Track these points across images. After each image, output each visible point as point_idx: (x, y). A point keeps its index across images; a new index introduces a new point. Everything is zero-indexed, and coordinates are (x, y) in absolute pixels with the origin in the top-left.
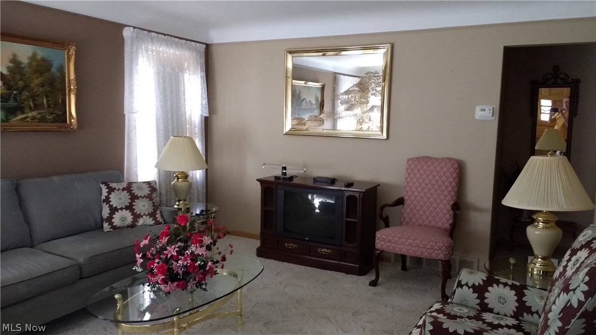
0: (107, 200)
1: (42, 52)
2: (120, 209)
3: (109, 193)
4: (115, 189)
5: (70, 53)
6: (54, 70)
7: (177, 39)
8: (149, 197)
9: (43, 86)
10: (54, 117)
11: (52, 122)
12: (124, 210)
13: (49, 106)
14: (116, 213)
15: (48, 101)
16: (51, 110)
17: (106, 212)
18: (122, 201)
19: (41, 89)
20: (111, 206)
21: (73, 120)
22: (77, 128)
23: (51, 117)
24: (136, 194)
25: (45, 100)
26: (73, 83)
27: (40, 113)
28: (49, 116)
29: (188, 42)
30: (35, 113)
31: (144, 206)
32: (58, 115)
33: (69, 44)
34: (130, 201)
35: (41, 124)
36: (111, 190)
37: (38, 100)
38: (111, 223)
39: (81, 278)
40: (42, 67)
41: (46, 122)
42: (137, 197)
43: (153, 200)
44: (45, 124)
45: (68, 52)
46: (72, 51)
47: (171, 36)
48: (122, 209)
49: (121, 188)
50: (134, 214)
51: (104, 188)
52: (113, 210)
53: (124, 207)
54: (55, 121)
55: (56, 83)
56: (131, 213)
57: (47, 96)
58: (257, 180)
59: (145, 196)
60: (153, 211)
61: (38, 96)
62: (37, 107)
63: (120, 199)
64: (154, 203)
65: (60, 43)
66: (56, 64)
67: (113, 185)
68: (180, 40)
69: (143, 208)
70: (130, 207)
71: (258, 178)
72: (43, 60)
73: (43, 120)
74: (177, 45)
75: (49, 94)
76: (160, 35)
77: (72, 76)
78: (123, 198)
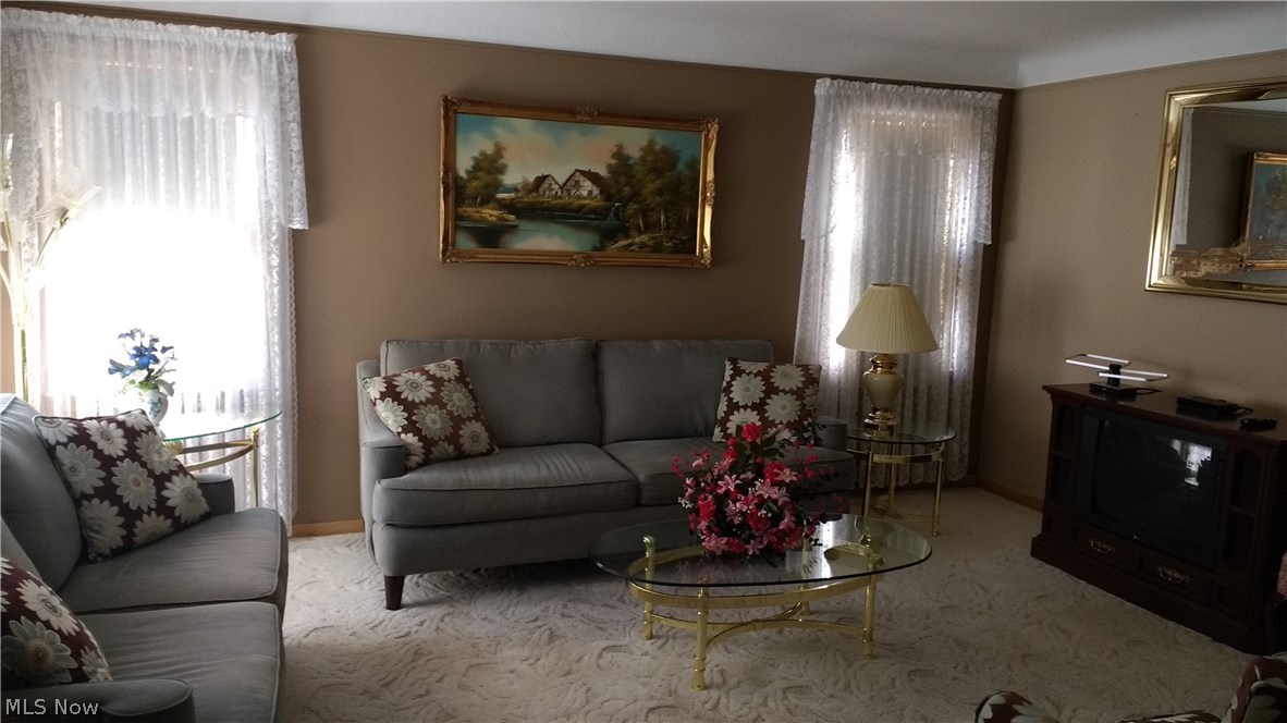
0: (728, 390)
1: (662, 138)
2: (743, 407)
3: (733, 378)
4: (744, 371)
5: (710, 137)
6: (680, 167)
7: (927, 90)
8: (798, 393)
9: (660, 192)
10: (675, 244)
11: (671, 253)
12: (749, 410)
13: (668, 227)
14: (735, 412)
15: (667, 218)
16: (672, 232)
17: (723, 407)
18: (748, 394)
19: (658, 199)
20: (730, 400)
21: (705, 250)
22: (711, 262)
23: (670, 244)
24: (775, 385)
25: (662, 217)
26: (711, 186)
27: (653, 238)
28: (667, 242)
29: (956, 92)
30: (645, 237)
31: (784, 407)
32: (683, 242)
33: (709, 122)
34: (763, 395)
35: (653, 255)
36: (737, 372)
37: (651, 216)
38: (724, 430)
39: (638, 504)
40: (661, 162)
41: (661, 252)
42: (777, 391)
43: (804, 398)
44: (663, 256)
45: (707, 135)
46: (713, 134)
47: (915, 84)
48: (745, 407)
49: (755, 372)
50: (763, 419)
51: (728, 366)
52: (733, 407)
53: (750, 404)
54: (676, 250)
55: (683, 188)
56: (758, 417)
57: (666, 210)
58: (1045, 388)
59: (791, 392)
60: (797, 419)
61: (653, 209)
62: (648, 228)
63: (747, 390)
64: (803, 406)
65: (691, 121)
66: (684, 158)
67: (743, 365)
68: (935, 91)
69: (781, 411)
70: (759, 407)
71: (1047, 383)
72: (665, 150)
73: (657, 248)
74: (926, 104)
75: (670, 206)
76: (889, 87)
77: (710, 176)
78: (752, 388)
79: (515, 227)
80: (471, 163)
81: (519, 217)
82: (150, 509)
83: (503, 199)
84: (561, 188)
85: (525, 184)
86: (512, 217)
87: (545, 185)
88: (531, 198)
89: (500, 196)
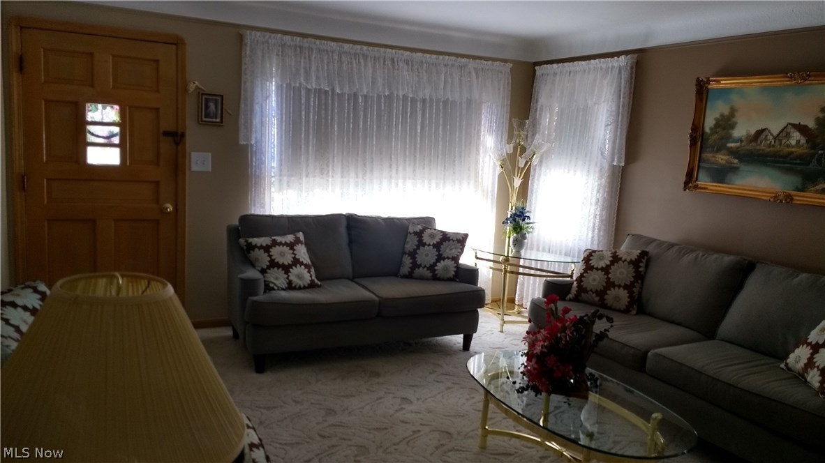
79: (737, 168)
80: (714, 122)
81: (741, 160)
82: (425, 266)
83: (732, 148)
84: (775, 138)
85: (748, 136)
86: (736, 161)
87: (763, 136)
88: (752, 146)
89: (730, 145)
